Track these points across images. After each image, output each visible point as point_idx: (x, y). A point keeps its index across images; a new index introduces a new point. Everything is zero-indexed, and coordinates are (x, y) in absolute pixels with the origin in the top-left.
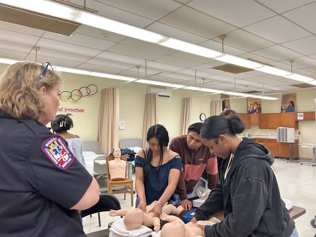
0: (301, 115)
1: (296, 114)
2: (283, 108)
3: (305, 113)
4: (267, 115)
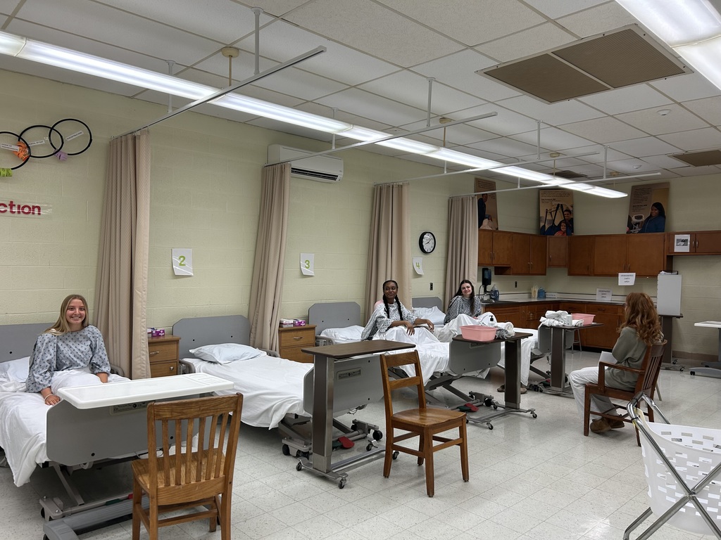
0: (683, 241)
1: (671, 237)
2: (634, 220)
3: (694, 235)
4: (592, 239)
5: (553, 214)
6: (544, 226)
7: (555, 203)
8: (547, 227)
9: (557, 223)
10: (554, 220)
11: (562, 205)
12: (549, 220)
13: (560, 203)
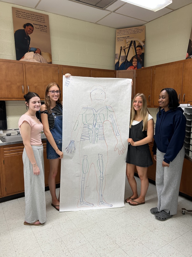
5: (127, 50)
6: (118, 62)
7: (129, 40)
8: (121, 63)
9: (129, 59)
10: (127, 57)
11: (134, 42)
12: (123, 57)
13: (133, 40)
